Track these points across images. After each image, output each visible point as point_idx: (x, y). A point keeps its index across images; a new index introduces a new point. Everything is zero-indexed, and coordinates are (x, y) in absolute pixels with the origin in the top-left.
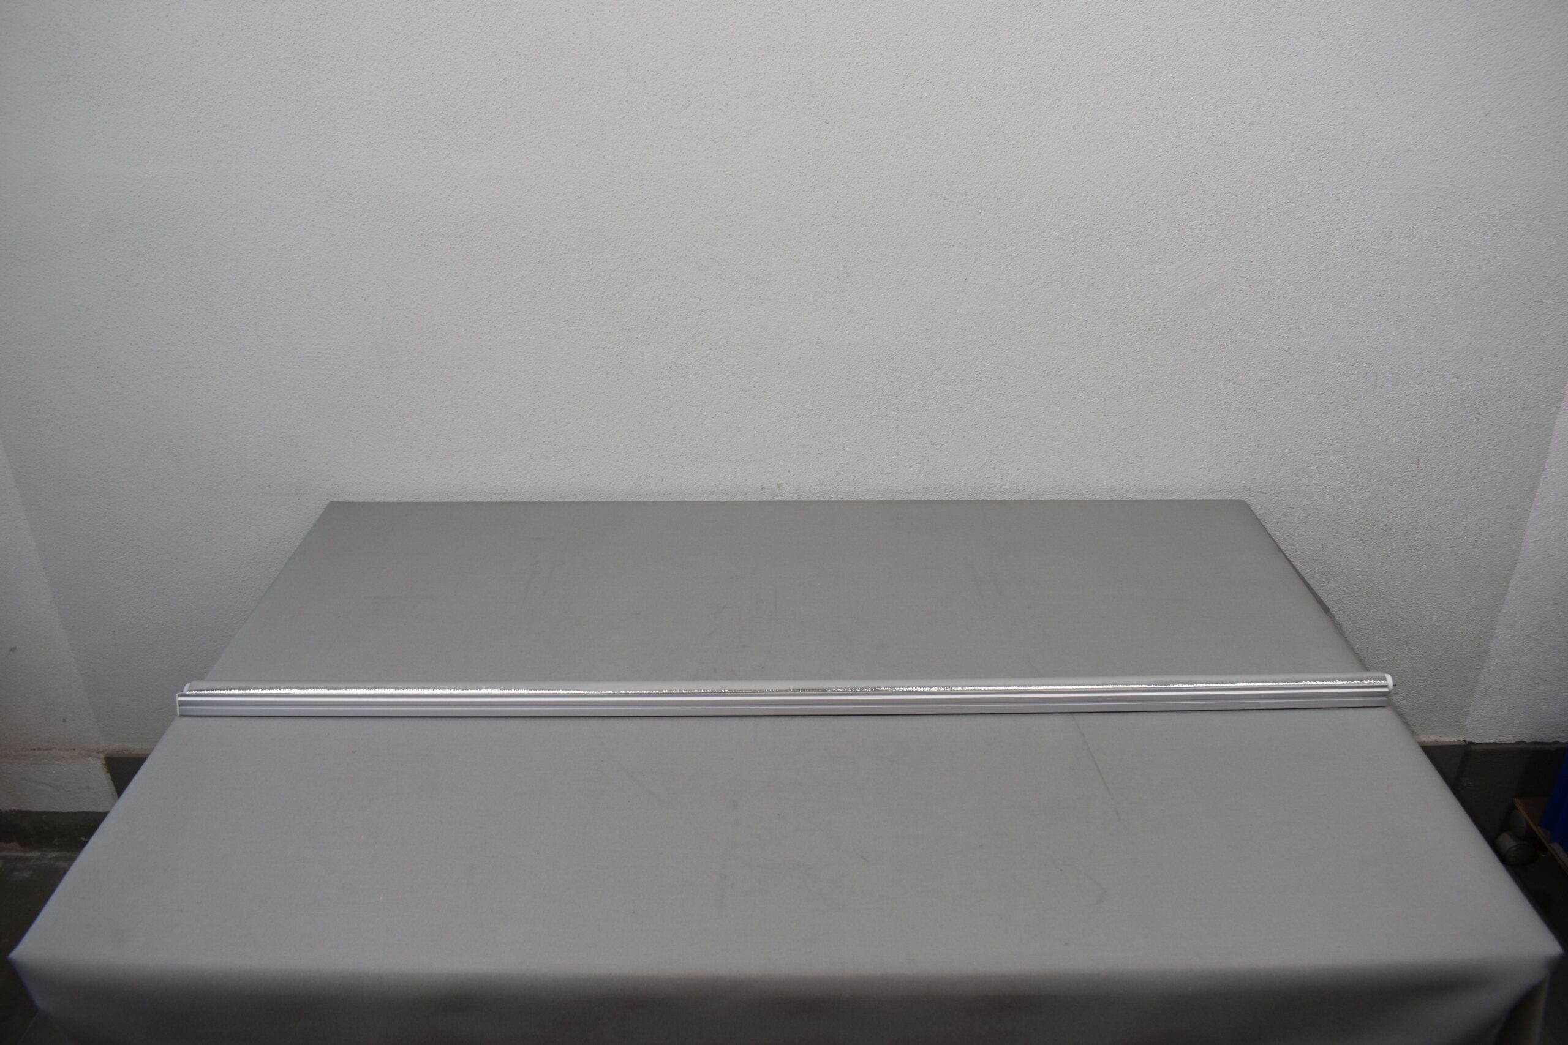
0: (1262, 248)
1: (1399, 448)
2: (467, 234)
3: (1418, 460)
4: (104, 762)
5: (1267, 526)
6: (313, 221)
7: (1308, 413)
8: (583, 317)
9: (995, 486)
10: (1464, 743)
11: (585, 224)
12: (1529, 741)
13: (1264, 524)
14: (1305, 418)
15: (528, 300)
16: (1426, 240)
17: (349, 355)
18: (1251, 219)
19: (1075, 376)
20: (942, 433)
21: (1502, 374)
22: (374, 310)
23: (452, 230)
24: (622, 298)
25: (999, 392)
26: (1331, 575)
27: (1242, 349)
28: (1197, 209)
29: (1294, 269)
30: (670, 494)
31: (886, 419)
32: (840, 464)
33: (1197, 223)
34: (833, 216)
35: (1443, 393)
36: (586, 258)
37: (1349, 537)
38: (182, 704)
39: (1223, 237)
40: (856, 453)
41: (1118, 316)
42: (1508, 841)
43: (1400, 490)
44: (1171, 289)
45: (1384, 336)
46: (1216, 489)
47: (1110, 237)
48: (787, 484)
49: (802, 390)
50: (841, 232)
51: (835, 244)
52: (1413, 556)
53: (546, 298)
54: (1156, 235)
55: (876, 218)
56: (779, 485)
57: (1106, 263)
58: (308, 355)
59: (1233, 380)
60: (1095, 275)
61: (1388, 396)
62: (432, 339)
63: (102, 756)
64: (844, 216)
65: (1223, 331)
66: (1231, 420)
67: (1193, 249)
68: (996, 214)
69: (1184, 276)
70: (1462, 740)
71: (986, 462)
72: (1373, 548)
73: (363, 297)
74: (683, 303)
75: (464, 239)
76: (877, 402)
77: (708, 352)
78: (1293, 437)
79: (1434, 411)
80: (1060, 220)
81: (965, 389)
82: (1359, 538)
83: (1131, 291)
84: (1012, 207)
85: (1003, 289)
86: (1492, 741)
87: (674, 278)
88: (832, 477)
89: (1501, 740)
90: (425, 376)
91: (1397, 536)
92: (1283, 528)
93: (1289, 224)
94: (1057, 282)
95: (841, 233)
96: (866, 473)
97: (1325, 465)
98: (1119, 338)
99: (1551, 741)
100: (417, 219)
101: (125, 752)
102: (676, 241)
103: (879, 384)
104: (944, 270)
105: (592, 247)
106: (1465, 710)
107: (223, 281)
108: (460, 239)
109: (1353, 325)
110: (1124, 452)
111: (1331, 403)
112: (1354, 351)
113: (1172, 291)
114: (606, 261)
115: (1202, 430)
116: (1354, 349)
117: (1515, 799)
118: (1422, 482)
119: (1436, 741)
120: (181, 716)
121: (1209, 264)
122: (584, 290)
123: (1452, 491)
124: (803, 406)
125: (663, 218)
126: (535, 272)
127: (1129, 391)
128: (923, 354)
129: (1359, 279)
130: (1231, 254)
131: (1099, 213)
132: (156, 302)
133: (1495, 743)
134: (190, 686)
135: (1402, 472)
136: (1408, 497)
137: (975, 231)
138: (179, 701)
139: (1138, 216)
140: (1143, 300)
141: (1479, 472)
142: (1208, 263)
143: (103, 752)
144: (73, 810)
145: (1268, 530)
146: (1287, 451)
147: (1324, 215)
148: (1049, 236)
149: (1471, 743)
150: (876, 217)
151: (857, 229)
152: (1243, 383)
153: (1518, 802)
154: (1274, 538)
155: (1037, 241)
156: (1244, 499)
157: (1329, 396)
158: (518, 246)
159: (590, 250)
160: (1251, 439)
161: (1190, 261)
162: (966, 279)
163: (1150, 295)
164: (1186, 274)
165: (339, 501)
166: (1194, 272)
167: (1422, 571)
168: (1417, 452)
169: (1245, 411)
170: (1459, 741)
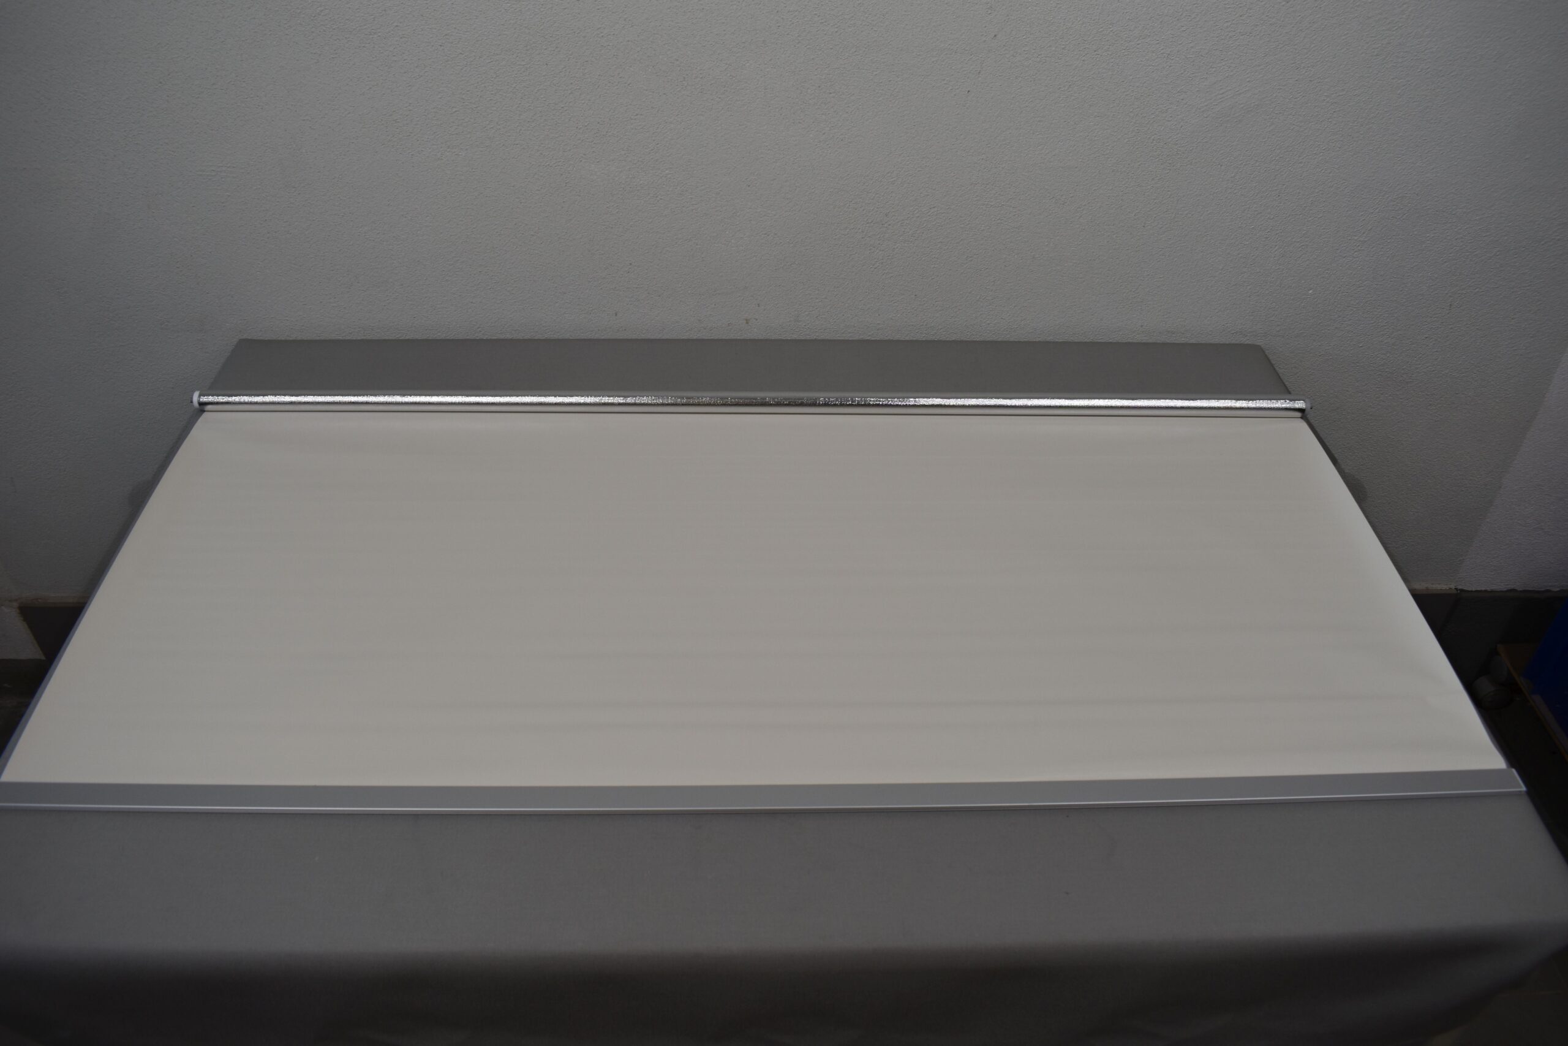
0: (1309, 65)
1: (1432, 292)
2: (379, 30)
3: (1451, 305)
4: (18, 612)
5: (1280, 371)
6: (192, 14)
7: (1339, 251)
8: (521, 130)
9: (989, 324)
10: (1455, 592)
11: (521, 20)
12: (1521, 589)
13: (1277, 369)
14: (1335, 257)
15: (454, 110)
16: (1495, 62)
17: (248, 173)
18: (1301, 30)
19: (1085, 205)
20: (933, 266)
21: (1554, 215)
22: (273, 121)
23: (360, 26)
24: (566, 108)
25: (999, 221)
27: (1275, 179)
28: (1241, 16)
29: (1343, 90)
30: (625, 330)
31: (870, 250)
32: (817, 298)
33: (1240, 32)
34: (815, 14)
35: (1488, 234)
36: (523, 60)
37: (1366, 384)
39: (1267, 50)
40: (835, 287)
41: (1139, 138)
42: (1486, 687)
44: (1202, 110)
45: (1433, 169)
46: (1229, 331)
47: (1138, 46)
48: (757, 320)
49: (775, 215)
50: (825, 33)
51: (818, 48)
52: (1430, 405)
53: (476, 107)
54: (1191, 45)
55: (867, 18)
56: (747, 321)
57: (1131, 77)
58: (201, 173)
60: (1118, 91)
62: (345, 155)
63: (15, 604)
65: (1256, 159)
66: (1254, 257)
67: (1232, 63)
68: (1008, 16)
69: (1218, 94)
70: (1454, 587)
72: (1390, 396)
74: (637, 115)
75: (376, 36)
76: (860, 231)
77: (667, 171)
78: (1319, 277)
79: (1475, 253)
81: (961, 217)
82: (1376, 386)
83: (1157, 109)
84: (1027, 8)
85: (1011, 104)
86: (1483, 589)
87: (626, 85)
88: (807, 313)
89: (1493, 588)
90: (339, 197)
91: (1417, 384)
92: (1297, 373)
93: (1344, 37)
94: (1072, 98)
96: (845, 308)
97: (1350, 308)
98: (1139, 164)
99: (1543, 590)
101: (40, 600)
102: (628, 41)
103: (863, 210)
104: (944, 80)
105: (529, 47)
106: (1461, 558)
107: (91, 87)
108: (371, 36)
109: (1400, 156)
110: (1134, 290)
111: (1366, 241)
112: (1398, 184)
113: (1203, 111)
114: (547, 64)
115: (1221, 268)
116: (1398, 183)
117: (1499, 645)
118: (1451, 328)
119: (1427, 589)
121: (1249, 81)
123: (1482, 339)
124: (776, 234)
126: (462, 77)
127: (1145, 223)
128: (915, 176)
129: (1415, 103)
130: (1275, 70)
131: (1128, 17)
133: (1486, 591)
135: (1431, 317)
136: (1434, 344)
137: (982, 35)
139: (1173, 22)
140: (1169, 121)
141: (1513, 319)
142: (1248, 80)
143: (16, 601)
145: (1281, 375)
146: (1311, 292)
147: (1384, 28)
148: (1067, 43)
149: (1462, 590)
150: (867, 15)
151: (844, 29)
152: (1272, 217)
153: (1501, 648)
154: (1286, 383)
155: (1053, 49)
156: (1259, 342)
157: (1364, 233)
158: (441, 46)
159: (527, 50)
160: (1273, 278)
161: (1227, 77)
162: (969, 91)
163: (1178, 115)
164: (1221, 92)
165: (250, 338)
166: (1230, 90)
167: (1438, 421)
168: (1450, 296)
169: (1271, 247)
170: (1450, 589)
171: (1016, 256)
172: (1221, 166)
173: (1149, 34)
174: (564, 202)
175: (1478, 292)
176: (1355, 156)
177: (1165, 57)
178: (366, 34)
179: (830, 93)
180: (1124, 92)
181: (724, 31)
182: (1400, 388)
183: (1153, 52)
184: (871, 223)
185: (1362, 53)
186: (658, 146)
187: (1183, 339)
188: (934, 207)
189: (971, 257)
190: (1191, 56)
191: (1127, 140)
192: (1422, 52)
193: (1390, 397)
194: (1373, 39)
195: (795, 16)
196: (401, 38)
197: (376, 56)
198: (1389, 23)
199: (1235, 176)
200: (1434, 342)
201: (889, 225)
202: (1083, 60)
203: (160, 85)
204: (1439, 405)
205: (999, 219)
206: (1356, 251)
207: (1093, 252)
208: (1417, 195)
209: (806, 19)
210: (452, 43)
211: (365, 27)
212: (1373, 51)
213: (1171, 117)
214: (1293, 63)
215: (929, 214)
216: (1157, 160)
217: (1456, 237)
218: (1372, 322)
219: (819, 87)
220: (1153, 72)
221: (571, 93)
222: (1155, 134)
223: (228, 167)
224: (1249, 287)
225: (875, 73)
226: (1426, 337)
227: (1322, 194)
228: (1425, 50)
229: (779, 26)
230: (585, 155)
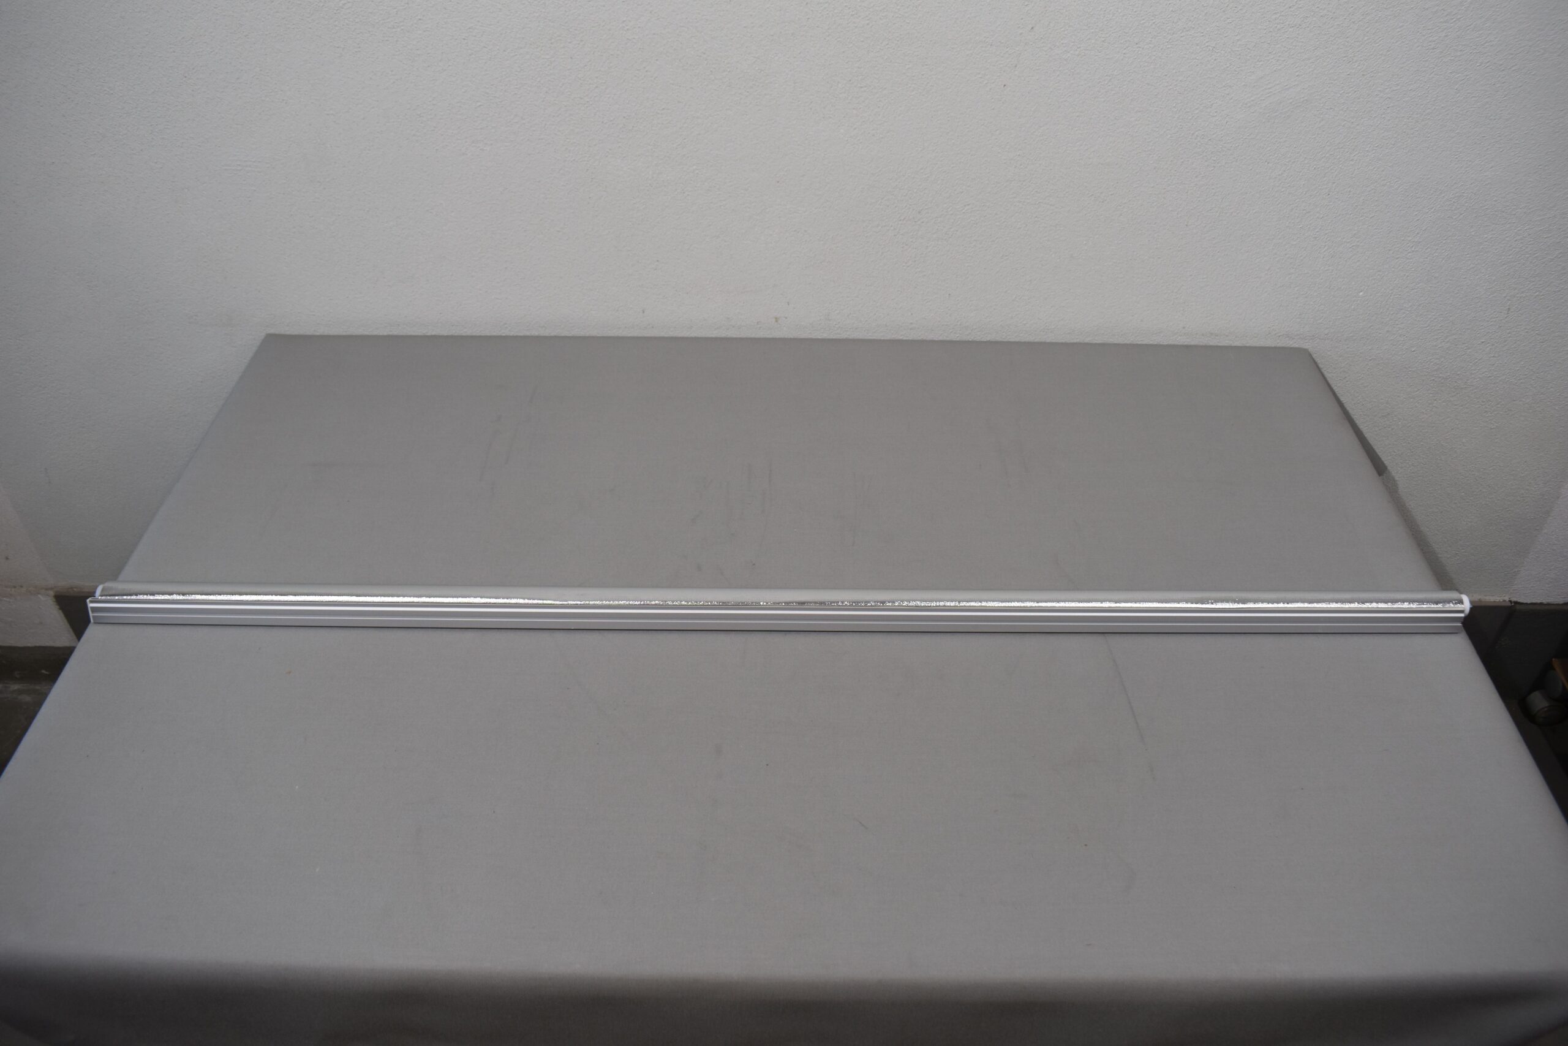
0: (1362, 59)
1: (1490, 295)
2: (402, 24)
3: (1509, 309)
4: (54, 600)
5: (1328, 376)
6: (215, 8)
7: (1391, 252)
8: (546, 124)
9: (1025, 325)
10: (1509, 604)
11: (544, 12)
13: (1325, 373)
14: (1387, 258)
15: (479, 104)
16: (1559, 55)
17: (274, 168)
18: (1354, 22)
19: (1125, 203)
20: (967, 265)
22: (297, 115)
23: (384, 20)
24: (591, 103)
26: (1392, 429)
27: (1324, 177)
28: (1290, 7)
29: (1398, 85)
30: (653, 327)
32: (848, 297)
33: (1289, 25)
34: (846, 6)
35: (1550, 235)
36: (547, 54)
37: (1419, 390)
38: (94, 610)
39: (1318, 43)
41: (1183, 134)
42: (1540, 702)
43: (1483, 341)
44: (1249, 105)
45: (1492, 167)
46: (1275, 334)
47: (1182, 39)
48: (786, 318)
49: (805, 212)
50: (856, 25)
51: (848, 40)
52: (1486, 412)
53: (501, 102)
54: (1237, 38)
56: (777, 319)
57: (1174, 71)
58: (226, 167)
59: (1309, 212)
60: (1160, 85)
61: (1486, 236)
63: (52, 593)
64: (860, 6)
65: (1305, 156)
66: (1302, 258)
67: (1279, 56)
68: (1046, 7)
69: (1266, 89)
70: (1507, 600)
71: (1016, 298)
72: (1444, 402)
73: (283, 100)
74: (663, 109)
75: (399, 30)
76: (892, 228)
77: (694, 167)
78: (1370, 279)
79: (1536, 255)
80: (1123, 16)
82: (1429, 392)
83: (1201, 105)
85: (1049, 99)
86: (1539, 602)
87: (653, 78)
88: (838, 312)
89: (1548, 601)
90: (364, 193)
91: (1472, 390)
93: (1398, 30)
94: (1113, 92)
95: (856, 27)
96: (877, 307)
97: (1403, 311)
98: (1182, 160)
100: (341, 5)
101: (75, 589)
102: (654, 34)
103: (896, 207)
104: (979, 74)
105: (553, 40)
106: (1516, 570)
107: (116, 81)
108: (394, 30)
109: (1457, 153)
111: (1420, 242)
112: (1455, 183)
113: (1250, 107)
114: (571, 58)
115: (1267, 268)
116: (1454, 182)
117: (1554, 659)
118: (1509, 333)
119: (1480, 601)
120: (95, 623)
121: (1297, 76)
122: (546, 92)
123: (1542, 344)
124: (805, 231)
125: (638, 5)
126: (486, 70)
127: (1188, 222)
129: (1473, 99)
130: (1325, 64)
131: (1171, 9)
132: (41, 106)
133: (1541, 604)
134: (103, 590)
135: (1488, 321)
136: (1491, 349)
137: (1019, 27)
138: (92, 608)
140: (1214, 116)
142: (1297, 74)
143: (51, 589)
144: (29, 645)
145: (1328, 379)
146: (1361, 294)
147: (1442, 20)
148: (1107, 35)
149: (1516, 603)
150: (898, 7)
151: (875, 22)
152: (1321, 216)
153: (1556, 663)
154: (1333, 386)
155: (1093, 41)
156: (1306, 346)
157: (1418, 233)
158: (464, 39)
159: (551, 43)
160: (1322, 279)
161: (1275, 71)
162: (1005, 86)
163: (1223, 111)
164: (1269, 87)
165: (277, 332)
166: (1278, 84)
167: (1494, 428)
168: (1509, 300)
169: (1320, 248)
170: (1504, 601)
171: (1053, 256)
172: (1268, 163)
173: (1193, 26)
174: (590, 198)
175: (1537, 295)
176: (1410, 154)
177: (1209, 50)
178: (389, 28)
179: (862, 87)
180: (1167, 86)
181: (752, 23)
182: (1453, 394)
183: (1197, 45)
184: (903, 220)
185: (1418, 47)
186: (685, 141)
187: (1227, 342)
188: (968, 205)
189: (1006, 256)
190: (1237, 49)
191: (1169, 136)
192: (1482, 45)
193: (1444, 404)
194: (1430, 31)
195: (825, 8)
196: (424, 31)
197: (399, 51)
198: (1447, 15)
199: (1282, 174)
200: (1490, 347)
201: (923, 222)
202: (1124, 54)
203: (184, 79)
204: (1496, 412)
205: (1036, 217)
206: (1410, 252)
207: (1134, 252)
208: (1475, 194)
209: (836, 11)
210: (475, 36)
211: (389, 20)
212: (1429, 44)
213: (1216, 112)
214: (1345, 57)
215: (964, 211)
216: (1201, 156)
217: (1515, 239)
218: (1426, 325)
219: (850, 81)
220: (1197, 65)
221: (597, 87)
222: (1200, 130)
223: (254, 162)
224: (1296, 289)
225: (907, 67)
226: (1483, 342)
227: (1375, 192)
228: (1485, 43)
229: (808, 19)
230: (610, 150)
